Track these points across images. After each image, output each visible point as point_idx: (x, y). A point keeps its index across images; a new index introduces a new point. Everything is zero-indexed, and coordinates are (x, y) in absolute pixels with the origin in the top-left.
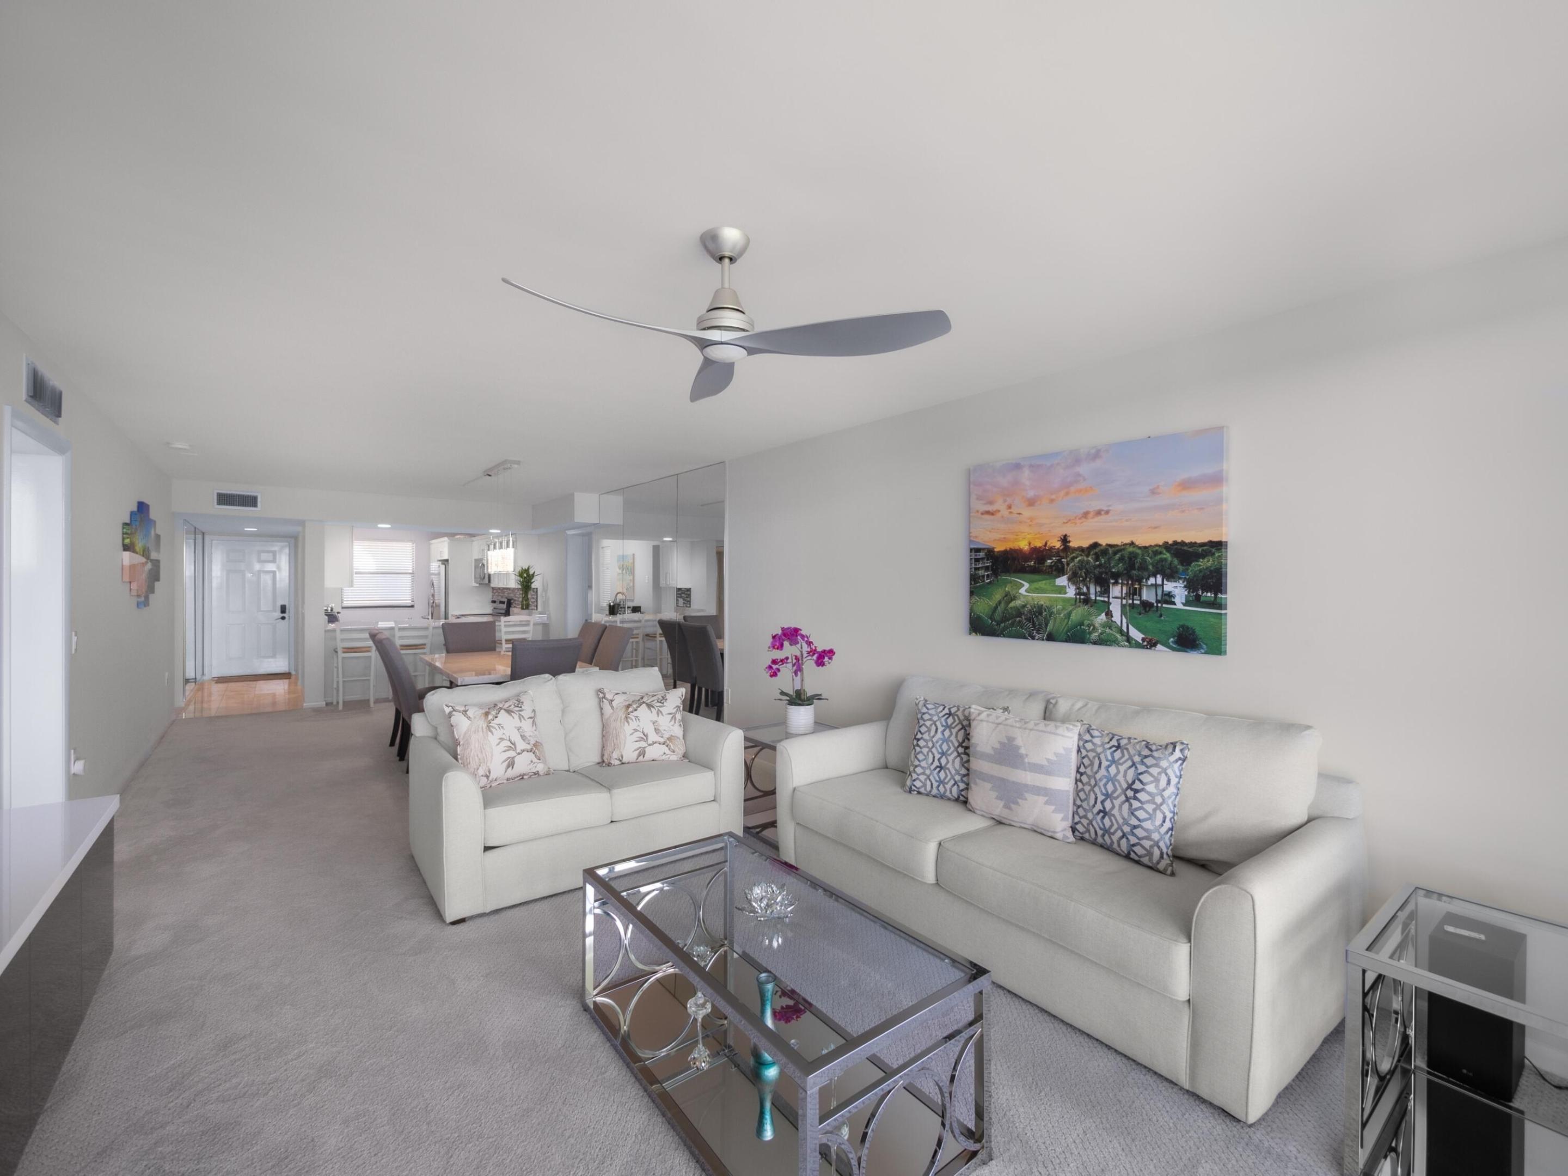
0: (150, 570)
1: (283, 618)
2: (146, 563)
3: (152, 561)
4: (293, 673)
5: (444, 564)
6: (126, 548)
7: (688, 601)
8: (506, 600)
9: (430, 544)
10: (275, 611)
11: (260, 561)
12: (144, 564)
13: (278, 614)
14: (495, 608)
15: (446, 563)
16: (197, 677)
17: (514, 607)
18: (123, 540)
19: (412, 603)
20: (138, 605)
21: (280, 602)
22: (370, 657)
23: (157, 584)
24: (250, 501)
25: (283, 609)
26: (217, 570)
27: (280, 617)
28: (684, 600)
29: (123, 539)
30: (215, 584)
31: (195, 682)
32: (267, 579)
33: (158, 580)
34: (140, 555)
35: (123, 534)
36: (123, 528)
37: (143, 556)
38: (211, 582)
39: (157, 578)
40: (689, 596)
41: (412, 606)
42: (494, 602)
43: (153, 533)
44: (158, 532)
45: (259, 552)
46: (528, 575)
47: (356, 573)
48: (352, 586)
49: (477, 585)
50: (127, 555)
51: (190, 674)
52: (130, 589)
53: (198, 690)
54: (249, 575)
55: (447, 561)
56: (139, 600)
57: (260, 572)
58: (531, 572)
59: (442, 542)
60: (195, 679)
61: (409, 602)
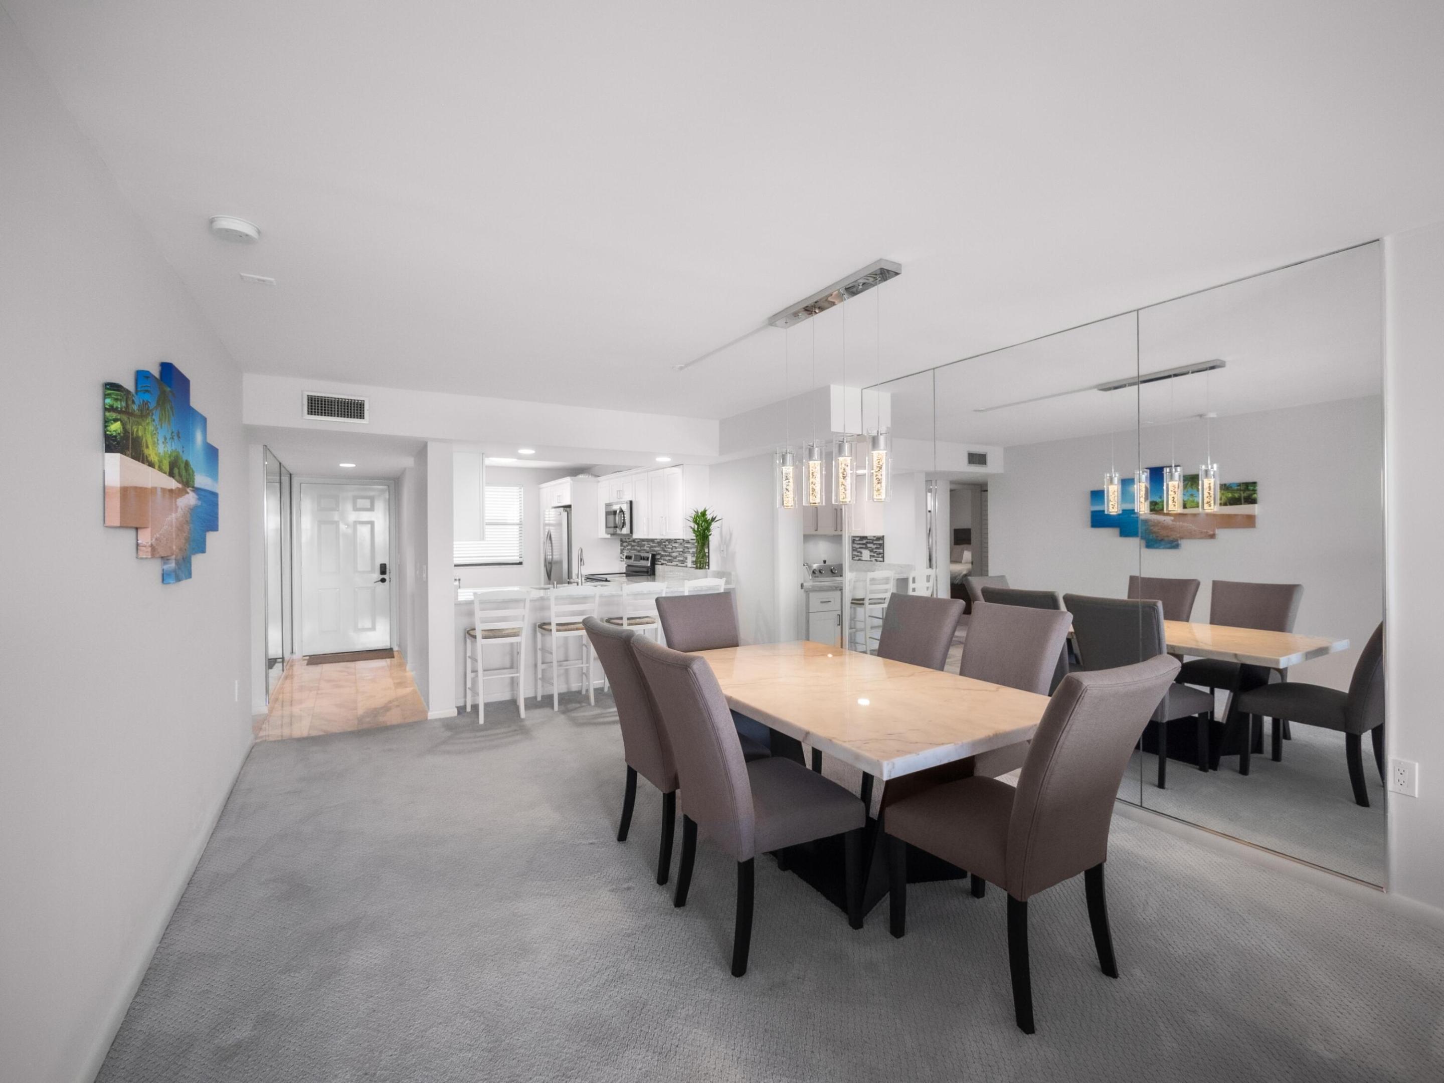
0: (193, 510)
1: (383, 580)
2: (180, 493)
3: (196, 490)
4: (396, 649)
5: (566, 511)
6: (112, 444)
7: (880, 553)
8: (650, 556)
9: (540, 489)
10: (373, 571)
11: (356, 509)
12: (173, 494)
13: (377, 576)
14: (629, 566)
15: (568, 509)
16: (285, 656)
17: (662, 564)
18: (105, 426)
19: (521, 560)
20: (165, 577)
21: (380, 560)
22: (519, 644)
23: (211, 537)
24: (354, 409)
25: (383, 569)
26: (306, 523)
27: (380, 579)
28: (871, 551)
29: (106, 422)
30: (304, 539)
31: (283, 662)
32: (364, 532)
33: (214, 527)
34: (160, 469)
35: (106, 410)
36: (106, 396)
37: (171, 474)
38: (300, 536)
39: (212, 525)
40: (882, 546)
41: (521, 563)
42: (628, 557)
43: (199, 437)
44: (212, 440)
45: (355, 499)
46: (706, 521)
47: (488, 524)
48: (483, 540)
49: (609, 536)
50: (114, 460)
51: (275, 651)
52: (138, 545)
53: (286, 678)
54: (343, 527)
55: (570, 506)
56: (166, 567)
57: (356, 523)
58: (709, 517)
59: (560, 484)
60: (283, 658)
61: (516, 559)
